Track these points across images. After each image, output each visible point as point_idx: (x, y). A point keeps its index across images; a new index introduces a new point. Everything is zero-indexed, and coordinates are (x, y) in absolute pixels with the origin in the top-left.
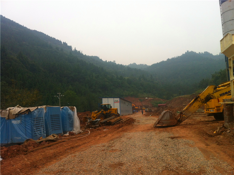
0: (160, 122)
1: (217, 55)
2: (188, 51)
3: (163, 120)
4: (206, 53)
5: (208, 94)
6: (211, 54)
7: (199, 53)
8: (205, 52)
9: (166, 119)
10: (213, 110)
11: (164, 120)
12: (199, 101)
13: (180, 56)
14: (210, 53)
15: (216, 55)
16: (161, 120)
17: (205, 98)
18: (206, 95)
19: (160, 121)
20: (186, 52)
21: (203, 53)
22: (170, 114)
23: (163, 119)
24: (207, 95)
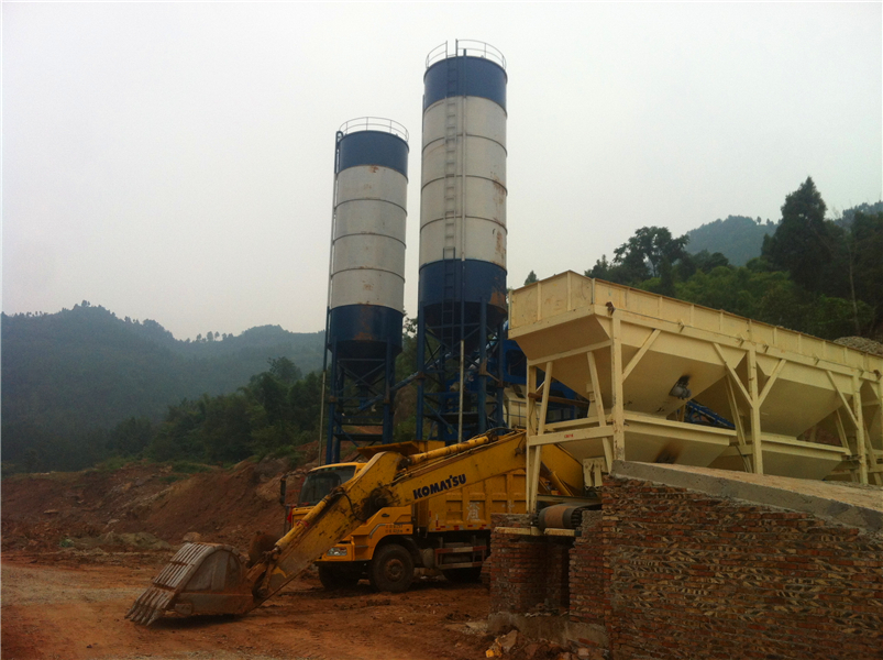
0: (180, 602)
1: (188, 340)
2: (84, 302)
3: (193, 591)
4: (151, 326)
5: (375, 486)
6: (169, 334)
7: (126, 318)
8: (147, 321)
9: (207, 584)
10: (342, 549)
11: (200, 590)
12: (343, 512)
13: (51, 315)
14: (166, 329)
15: (184, 339)
16: (184, 591)
17: (363, 500)
18: (369, 490)
19: (183, 595)
20: (80, 305)
21: (141, 323)
22: (232, 561)
23: (197, 586)
24: (372, 488)
